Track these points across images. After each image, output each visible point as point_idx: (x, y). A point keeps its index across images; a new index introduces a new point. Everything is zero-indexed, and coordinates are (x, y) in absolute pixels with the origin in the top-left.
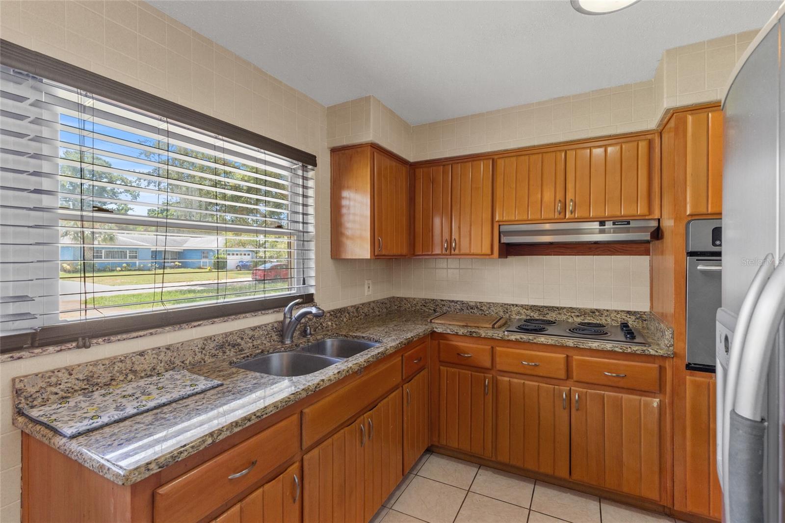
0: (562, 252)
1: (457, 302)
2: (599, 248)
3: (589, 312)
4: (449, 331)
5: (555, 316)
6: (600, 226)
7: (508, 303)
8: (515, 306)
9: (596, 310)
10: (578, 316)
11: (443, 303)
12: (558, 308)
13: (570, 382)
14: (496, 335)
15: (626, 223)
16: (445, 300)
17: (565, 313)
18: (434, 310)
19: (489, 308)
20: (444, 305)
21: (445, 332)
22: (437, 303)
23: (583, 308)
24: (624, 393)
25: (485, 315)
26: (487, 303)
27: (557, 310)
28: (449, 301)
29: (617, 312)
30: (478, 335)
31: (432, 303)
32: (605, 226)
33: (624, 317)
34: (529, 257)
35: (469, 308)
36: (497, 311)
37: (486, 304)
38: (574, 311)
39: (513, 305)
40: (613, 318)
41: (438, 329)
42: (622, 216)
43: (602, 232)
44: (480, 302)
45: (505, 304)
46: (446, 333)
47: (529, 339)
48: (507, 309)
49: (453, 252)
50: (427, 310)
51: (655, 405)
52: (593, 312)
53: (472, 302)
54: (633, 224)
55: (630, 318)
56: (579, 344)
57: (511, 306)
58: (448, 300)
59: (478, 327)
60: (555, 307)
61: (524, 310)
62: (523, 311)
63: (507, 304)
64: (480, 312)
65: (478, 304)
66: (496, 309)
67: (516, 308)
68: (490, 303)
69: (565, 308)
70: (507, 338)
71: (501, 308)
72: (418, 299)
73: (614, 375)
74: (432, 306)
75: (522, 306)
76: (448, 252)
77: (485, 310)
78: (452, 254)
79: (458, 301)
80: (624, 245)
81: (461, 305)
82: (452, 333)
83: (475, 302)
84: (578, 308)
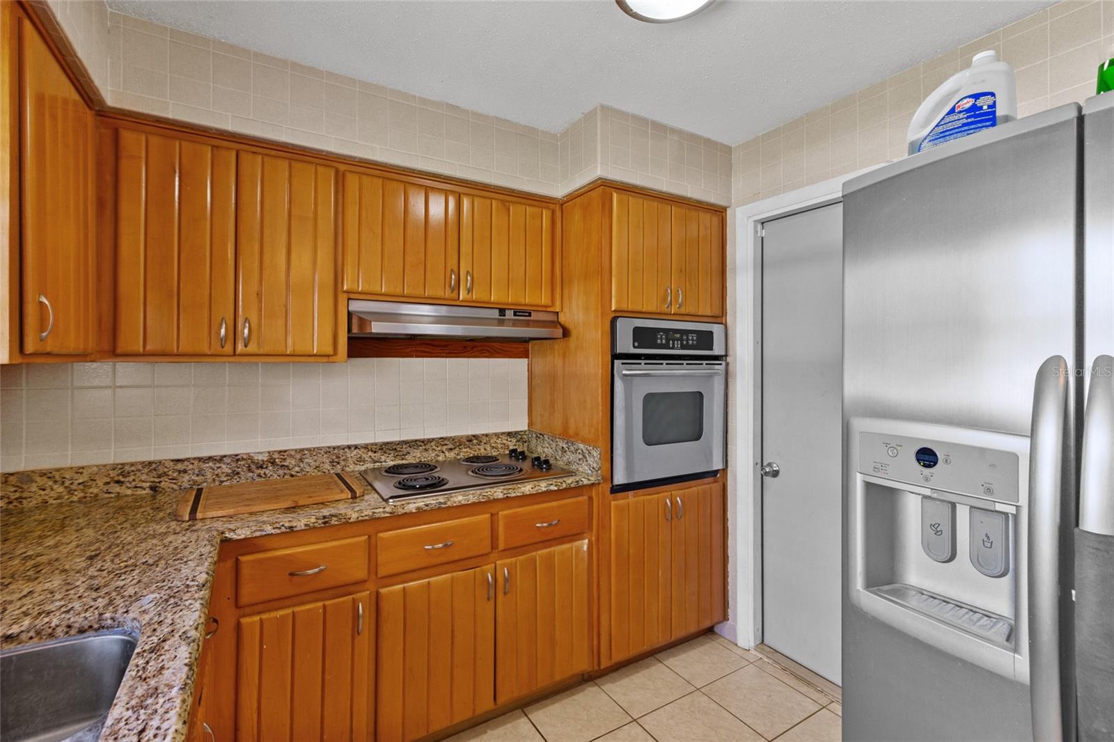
0: (428, 352)
1: (221, 459)
2: (476, 347)
3: (465, 441)
4: (269, 529)
5: (419, 455)
6: (500, 316)
7: (339, 444)
8: (353, 448)
9: (474, 436)
10: (451, 449)
11: (180, 466)
12: (423, 442)
13: (495, 555)
14: (381, 510)
15: (527, 314)
16: (187, 460)
17: (434, 447)
18: (153, 488)
19: (301, 460)
20: (185, 471)
21: (258, 534)
22: (161, 470)
23: (458, 436)
24: (554, 546)
25: (292, 476)
26: (296, 450)
27: (422, 444)
28: (200, 459)
29: (497, 435)
30: (343, 520)
31: (146, 470)
32: (504, 315)
33: (505, 442)
34: (375, 359)
35: (253, 467)
36: (317, 464)
37: (293, 453)
38: (446, 442)
39: (349, 447)
40: (493, 445)
41: (239, 531)
42: (526, 305)
43: (501, 323)
44: (280, 452)
45: (334, 448)
46: (262, 536)
47: (440, 503)
48: (338, 457)
49: (240, 347)
50: (129, 492)
51: (585, 548)
52: (470, 439)
53: (261, 453)
54: (534, 316)
55: (511, 441)
56: (510, 491)
57: (346, 450)
58: (195, 459)
59: (322, 503)
60: (419, 441)
61: (370, 453)
62: (367, 456)
63: (339, 447)
64: (281, 472)
65: (276, 456)
66: (315, 461)
67: (355, 452)
68: (302, 450)
69: (433, 439)
70: (401, 511)
71: (325, 456)
72: (95, 469)
73: (545, 525)
74: (146, 479)
75: (366, 447)
76: (228, 348)
77: (291, 466)
78: (238, 351)
79: (225, 456)
80: (504, 345)
81: (234, 465)
82: (278, 531)
83: (269, 452)
84: (451, 437)
